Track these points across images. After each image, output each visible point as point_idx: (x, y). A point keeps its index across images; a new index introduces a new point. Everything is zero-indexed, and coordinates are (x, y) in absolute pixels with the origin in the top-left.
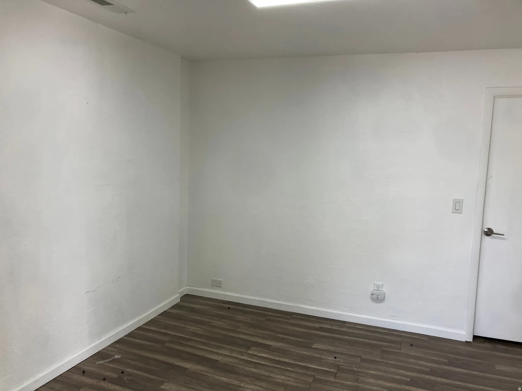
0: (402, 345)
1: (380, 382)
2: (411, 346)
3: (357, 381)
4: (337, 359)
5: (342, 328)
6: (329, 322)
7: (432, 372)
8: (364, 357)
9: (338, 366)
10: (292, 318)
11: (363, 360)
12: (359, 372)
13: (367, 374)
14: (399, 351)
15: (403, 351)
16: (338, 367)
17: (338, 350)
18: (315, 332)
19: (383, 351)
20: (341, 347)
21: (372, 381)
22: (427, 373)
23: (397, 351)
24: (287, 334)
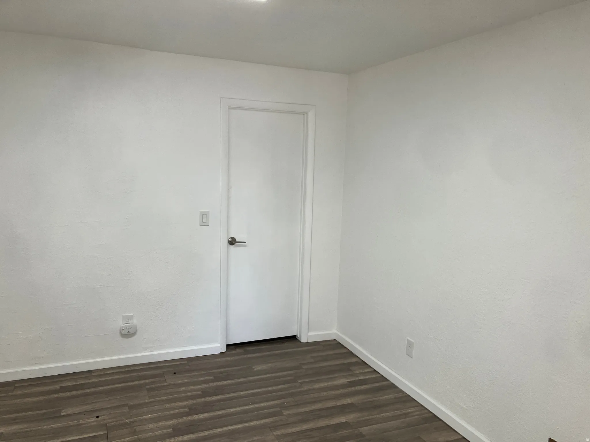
0: (165, 377)
1: (161, 424)
2: (175, 374)
3: (134, 433)
4: (100, 418)
5: (90, 379)
6: (69, 378)
7: (205, 393)
8: (131, 403)
9: (105, 425)
10: (16, 388)
11: (131, 407)
12: (133, 422)
13: (141, 420)
14: (166, 384)
15: (168, 382)
16: (105, 427)
17: (97, 406)
18: (56, 396)
19: (149, 390)
20: (99, 402)
21: (151, 426)
22: (201, 396)
23: (163, 384)
24: (17, 412)
